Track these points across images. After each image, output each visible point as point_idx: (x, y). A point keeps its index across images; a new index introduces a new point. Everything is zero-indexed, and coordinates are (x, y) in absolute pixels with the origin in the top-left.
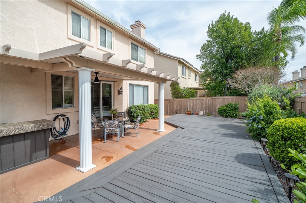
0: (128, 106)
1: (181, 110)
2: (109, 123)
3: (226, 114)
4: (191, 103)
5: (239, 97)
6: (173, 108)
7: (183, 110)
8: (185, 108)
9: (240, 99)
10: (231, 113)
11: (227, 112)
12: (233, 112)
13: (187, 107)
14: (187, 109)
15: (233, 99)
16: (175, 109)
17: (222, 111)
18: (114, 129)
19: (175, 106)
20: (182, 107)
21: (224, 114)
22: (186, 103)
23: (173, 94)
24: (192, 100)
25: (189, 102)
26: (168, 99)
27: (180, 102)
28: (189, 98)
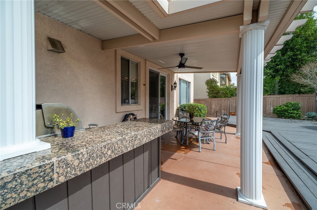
0: (178, 106)
1: (221, 111)
3: (288, 114)
4: (233, 103)
5: (296, 96)
6: (211, 108)
7: (223, 111)
8: (226, 108)
9: (297, 97)
10: (294, 113)
11: (289, 112)
12: (296, 112)
13: (228, 107)
14: (228, 110)
15: (289, 98)
16: (213, 110)
17: (281, 111)
19: (213, 107)
20: (222, 108)
21: (286, 114)
22: (227, 103)
23: (209, 93)
24: (234, 100)
25: (230, 102)
26: (205, 99)
27: (220, 102)
28: (231, 97)
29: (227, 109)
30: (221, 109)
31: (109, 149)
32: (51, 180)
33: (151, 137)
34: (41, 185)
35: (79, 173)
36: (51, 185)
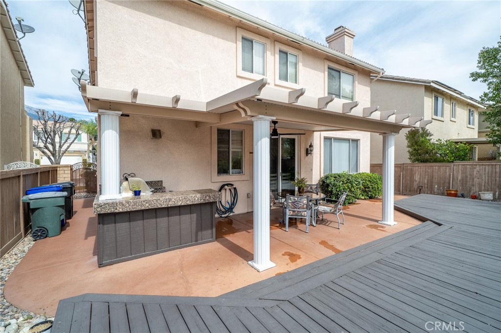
0: (322, 175)
1: (432, 186)
2: (293, 200)
4: (458, 173)
6: (412, 181)
7: (436, 186)
8: (442, 182)
13: (447, 180)
14: (447, 184)
16: (415, 184)
18: (301, 212)
19: (417, 178)
20: (435, 181)
22: (446, 173)
23: (411, 154)
24: (460, 166)
25: (452, 170)
26: (400, 164)
27: (429, 171)
28: (453, 162)
29: (444, 183)
30: (432, 183)
31: (146, 203)
32: (116, 209)
33: (188, 202)
34: (113, 210)
35: (129, 210)
36: (116, 211)
